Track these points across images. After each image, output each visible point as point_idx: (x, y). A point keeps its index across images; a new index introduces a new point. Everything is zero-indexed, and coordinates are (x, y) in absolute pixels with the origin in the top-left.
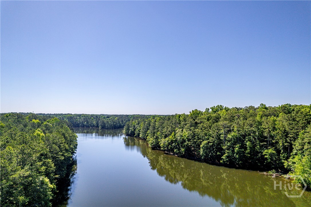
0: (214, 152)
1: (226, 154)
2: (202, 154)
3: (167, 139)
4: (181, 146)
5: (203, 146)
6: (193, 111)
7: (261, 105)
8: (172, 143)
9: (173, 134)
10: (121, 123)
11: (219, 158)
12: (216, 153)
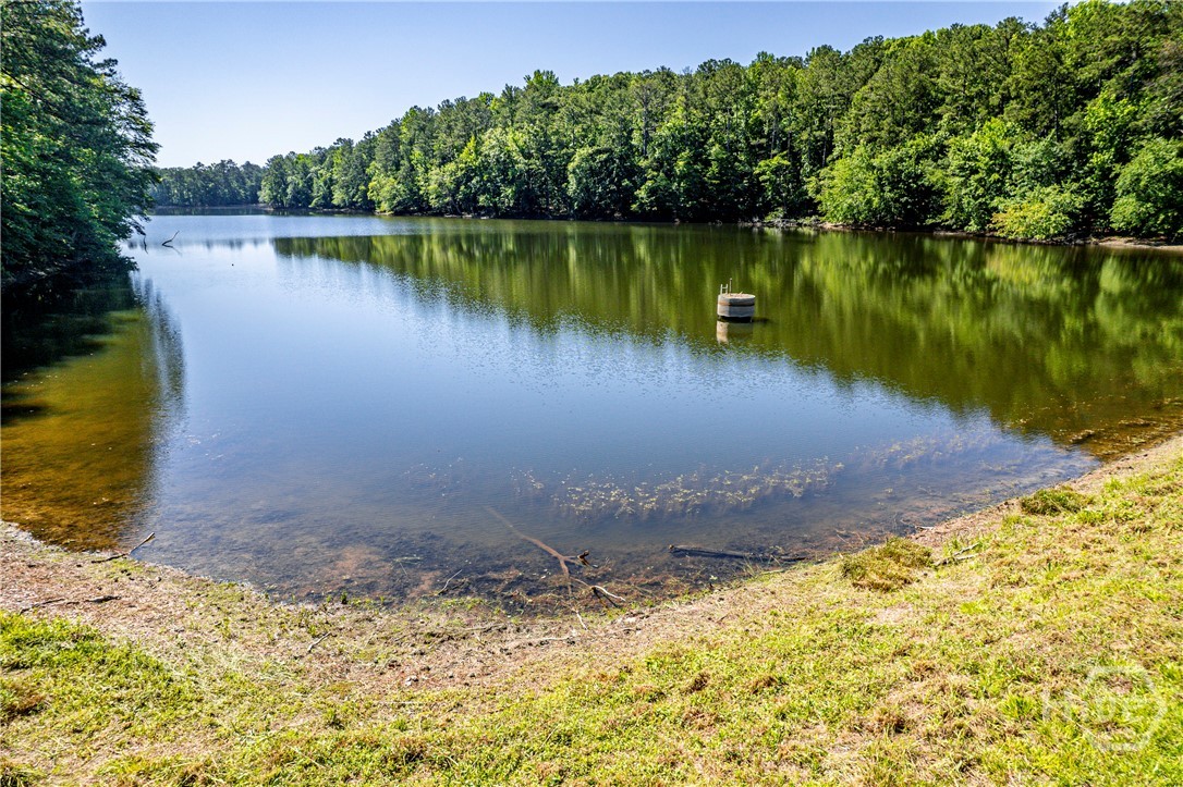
0: (612, 182)
1: (649, 183)
2: (575, 192)
3: (451, 167)
4: (503, 181)
5: (579, 167)
6: (537, 73)
7: (759, 56)
8: (471, 179)
9: (471, 144)
10: (235, 184)
11: (628, 196)
12: (618, 184)
